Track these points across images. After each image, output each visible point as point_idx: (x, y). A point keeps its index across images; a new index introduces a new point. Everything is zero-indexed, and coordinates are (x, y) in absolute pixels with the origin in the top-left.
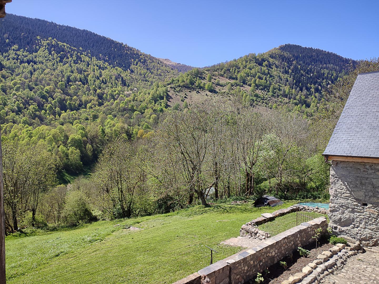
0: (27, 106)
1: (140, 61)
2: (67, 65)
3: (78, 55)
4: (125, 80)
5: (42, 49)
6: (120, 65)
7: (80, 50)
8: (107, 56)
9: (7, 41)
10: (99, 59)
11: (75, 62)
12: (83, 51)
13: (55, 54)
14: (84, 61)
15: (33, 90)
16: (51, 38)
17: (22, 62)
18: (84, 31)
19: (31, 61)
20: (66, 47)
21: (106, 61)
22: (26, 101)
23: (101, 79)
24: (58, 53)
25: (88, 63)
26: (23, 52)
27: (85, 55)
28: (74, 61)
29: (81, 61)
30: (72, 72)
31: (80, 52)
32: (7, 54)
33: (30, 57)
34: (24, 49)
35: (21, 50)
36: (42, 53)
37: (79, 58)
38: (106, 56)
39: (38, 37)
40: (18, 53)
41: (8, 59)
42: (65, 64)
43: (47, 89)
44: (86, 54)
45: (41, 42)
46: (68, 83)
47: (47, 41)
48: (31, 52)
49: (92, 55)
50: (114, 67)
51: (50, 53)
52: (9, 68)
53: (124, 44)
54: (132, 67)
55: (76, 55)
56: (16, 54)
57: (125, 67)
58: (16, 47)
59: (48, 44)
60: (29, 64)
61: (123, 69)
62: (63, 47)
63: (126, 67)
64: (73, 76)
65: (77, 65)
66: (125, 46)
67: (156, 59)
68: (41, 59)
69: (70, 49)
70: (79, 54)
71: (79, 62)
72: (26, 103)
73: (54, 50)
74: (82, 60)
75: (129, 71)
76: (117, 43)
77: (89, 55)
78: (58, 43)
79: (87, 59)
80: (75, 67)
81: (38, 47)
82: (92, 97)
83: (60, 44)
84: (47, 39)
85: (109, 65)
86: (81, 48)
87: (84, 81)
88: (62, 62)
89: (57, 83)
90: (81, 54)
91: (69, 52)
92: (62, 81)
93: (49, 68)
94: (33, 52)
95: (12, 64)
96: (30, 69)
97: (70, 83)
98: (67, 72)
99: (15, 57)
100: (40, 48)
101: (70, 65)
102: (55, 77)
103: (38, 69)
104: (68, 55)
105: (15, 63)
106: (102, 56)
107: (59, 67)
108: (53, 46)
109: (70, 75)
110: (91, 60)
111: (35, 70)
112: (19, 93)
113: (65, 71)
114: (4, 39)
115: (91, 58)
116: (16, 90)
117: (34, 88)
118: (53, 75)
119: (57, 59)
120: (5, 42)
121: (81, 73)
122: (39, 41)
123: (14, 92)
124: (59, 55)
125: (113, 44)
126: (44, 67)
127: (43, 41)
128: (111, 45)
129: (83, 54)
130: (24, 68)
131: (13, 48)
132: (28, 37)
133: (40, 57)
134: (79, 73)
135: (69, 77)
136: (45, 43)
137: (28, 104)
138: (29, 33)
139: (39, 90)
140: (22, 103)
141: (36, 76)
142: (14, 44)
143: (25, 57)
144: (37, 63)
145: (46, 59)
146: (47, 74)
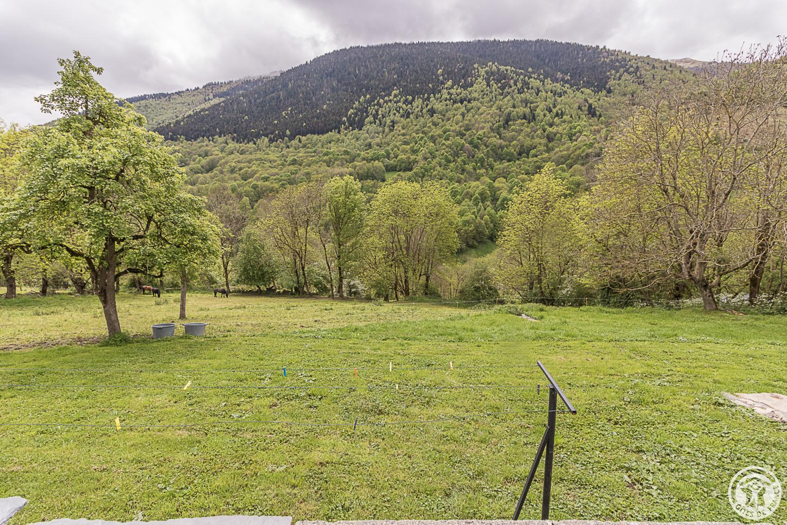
0: (456, 158)
1: (627, 71)
2: (509, 97)
3: (525, 81)
4: (594, 108)
5: (480, 80)
6: (588, 85)
7: (529, 72)
8: (569, 74)
9: (441, 78)
10: (555, 80)
11: (520, 92)
12: (533, 73)
13: (495, 85)
14: (532, 88)
15: (464, 137)
16: (491, 63)
17: (455, 102)
18: (537, 41)
19: (465, 100)
20: (509, 71)
21: (566, 82)
22: (454, 152)
23: (555, 111)
25: (538, 89)
26: (457, 89)
27: (534, 78)
28: (518, 90)
29: (529, 88)
30: (514, 107)
31: (528, 76)
32: (439, 95)
33: (464, 93)
34: (459, 85)
35: (455, 87)
36: (480, 85)
37: (526, 84)
38: (567, 75)
39: (476, 66)
40: (452, 91)
41: (441, 101)
42: (506, 96)
43: (479, 135)
44: (536, 77)
45: (478, 72)
46: (507, 124)
47: (487, 68)
48: (465, 87)
49: (546, 77)
50: (578, 89)
51: (488, 85)
52: (440, 113)
53: (601, 47)
54: (611, 83)
55: (522, 80)
56: (449, 93)
57: (597, 86)
58: (450, 83)
59: (487, 72)
60: (462, 103)
61: (593, 91)
62: (505, 72)
63: (600, 85)
64: (515, 113)
65: (522, 95)
66: (602, 50)
67: (661, 62)
68: (476, 95)
69: (515, 72)
70: (526, 78)
71: (526, 90)
72: (456, 154)
73: (493, 79)
74: (530, 86)
75: (604, 92)
76: (589, 49)
77: (541, 76)
78: (500, 67)
79: (537, 83)
80: (519, 97)
81: (474, 79)
82: (537, 140)
83: (502, 68)
84: (487, 66)
85: (571, 87)
86: (530, 70)
87: (531, 118)
88: (502, 94)
89: (493, 124)
90: (530, 77)
91: (512, 78)
92: (499, 122)
93: (485, 106)
94: (468, 86)
95: (444, 107)
96: (463, 110)
97: (510, 123)
98: (507, 108)
99: (448, 97)
100: (476, 79)
101: (512, 97)
102: (492, 116)
103: (472, 108)
104: (512, 82)
105: (447, 105)
106: (561, 76)
107: (497, 102)
108: (492, 73)
109: (510, 111)
110: (543, 84)
111: (468, 111)
112: (449, 142)
113: (504, 107)
114: (438, 76)
115: (544, 82)
116: (445, 140)
117: (465, 135)
118: (489, 113)
119: (496, 91)
120: (439, 80)
121: (526, 106)
122: (476, 71)
123: (444, 142)
124: (499, 85)
125: (581, 52)
126: (479, 104)
127: (480, 70)
128: (578, 54)
129: (532, 78)
130: (456, 110)
131: (446, 86)
132: (463, 68)
133: (476, 92)
134: (524, 106)
135: (509, 114)
136: (482, 72)
137: (457, 156)
138: (466, 62)
139: (470, 136)
140: (451, 155)
141: (469, 118)
142: (448, 81)
143: (458, 95)
144: (472, 101)
145: (483, 93)
146: (482, 114)
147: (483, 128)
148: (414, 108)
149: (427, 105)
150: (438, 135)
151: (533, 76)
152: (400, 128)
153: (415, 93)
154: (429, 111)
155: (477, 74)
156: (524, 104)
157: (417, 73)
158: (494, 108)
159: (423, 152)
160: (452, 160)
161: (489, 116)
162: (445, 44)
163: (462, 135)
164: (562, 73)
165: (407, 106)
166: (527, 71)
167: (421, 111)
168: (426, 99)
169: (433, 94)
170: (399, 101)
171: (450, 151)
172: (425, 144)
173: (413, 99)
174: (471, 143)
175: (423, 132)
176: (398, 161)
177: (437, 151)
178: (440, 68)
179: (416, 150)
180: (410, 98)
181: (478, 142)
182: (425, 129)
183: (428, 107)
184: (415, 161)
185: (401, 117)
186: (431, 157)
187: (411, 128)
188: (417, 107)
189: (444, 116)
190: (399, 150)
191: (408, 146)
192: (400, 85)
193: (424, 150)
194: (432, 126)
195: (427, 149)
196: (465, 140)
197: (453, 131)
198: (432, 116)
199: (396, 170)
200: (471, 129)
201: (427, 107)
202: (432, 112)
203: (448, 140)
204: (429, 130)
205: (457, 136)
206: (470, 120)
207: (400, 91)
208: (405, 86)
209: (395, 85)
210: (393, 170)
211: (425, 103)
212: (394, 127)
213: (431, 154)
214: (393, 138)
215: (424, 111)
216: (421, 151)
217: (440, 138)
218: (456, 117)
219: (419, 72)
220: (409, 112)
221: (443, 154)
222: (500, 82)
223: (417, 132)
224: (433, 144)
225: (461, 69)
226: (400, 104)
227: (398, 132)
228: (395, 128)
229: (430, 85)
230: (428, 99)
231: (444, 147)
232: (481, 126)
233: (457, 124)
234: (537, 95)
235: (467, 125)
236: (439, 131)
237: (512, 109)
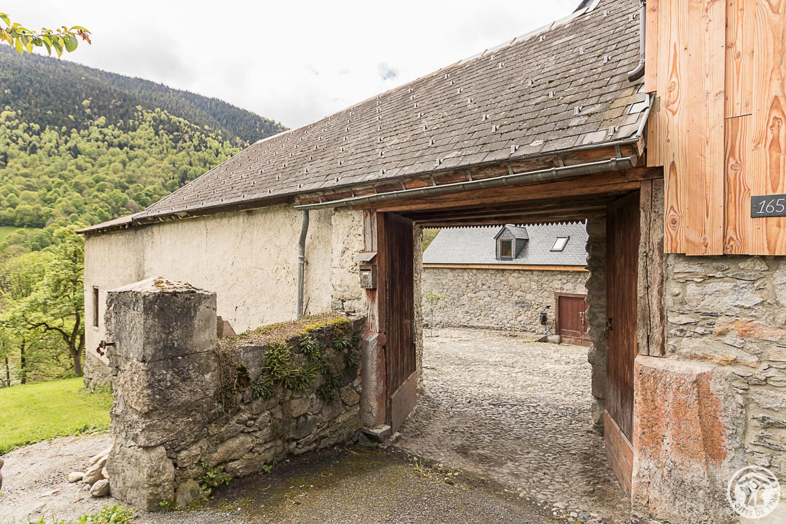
2: (184, 153)
3: (201, 138)
5: (145, 125)
7: (206, 130)
8: (248, 141)
9: (88, 111)
11: (197, 149)
12: (211, 131)
13: (165, 135)
14: (210, 148)
15: (127, 191)
16: (159, 109)
17: (110, 145)
18: (213, 99)
19: (126, 145)
20: (182, 124)
22: (113, 207)
24: (169, 132)
25: (217, 150)
26: (113, 130)
27: (212, 138)
28: (194, 146)
29: (206, 147)
30: (191, 164)
31: (204, 133)
32: (86, 132)
33: (124, 137)
34: (115, 126)
35: (110, 127)
36: (144, 132)
37: (202, 142)
38: (246, 141)
39: (139, 108)
40: (105, 130)
41: (89, 141)
42: (180, 151)
43: (148, 191)
44: (214, 137)
45: (142, 115)
46: (184, 182)
47: (154, 114)
48: (125, 130)
49: (225, 139)
51: (157, 134)
52: (89, 155)
55: (198, 137)
56: (101, 132)
58: (102, 120)
59: (154, 119)
60: (121, 148)
62: (178, 124)
65: (199, 153)
66: (277, 125)
68: (141, 142)
69: (190, 127)
70: (203, 136)
71: (203, 148)
72: (116, 211)
73: (163, 129)
74: (208, 145)
76: (266, 121)
77: (220, 137)
78: (171, 117)
79: (215, 144)
80: (195, 155)
81: (137, 123)
83: (174, 119)
84: (154, 111)
86: (206, 127)
88: (175, 148)
89: (166, 181)
90: (207, 136)
91: (187, 132)
92: (173, 178)
93: (154, 157)
94: (129, 129)
95: (94, 148)
96: (123, 156)
97: (186, 182)
98: (182, 165)
99: (100, 137)
100: (140, 124)
101: (188, 153)
102: (163, 170)
103: (136, 157)
104: (186, 137)
105: (99, 147)
106: (241, 141)
107: (170, 156)
108: (161, 121)
109: (187, 168)
110: (222, 146)
111: (131, 159)
112: (104, 195)
113: (180, 163)
114: (82, 108)
115: (223, 144)
116: (98, 190)
117: (127, 188)
118: (160, 167)
119: (167, 142)
120: (84, 112)
121: (205, 165)
122: (140, 114)
123: (96, 193)
124: (171, 136)
125: (259, 123)
126: (146, 154)
127: (145, 114)
128: (255, 123)
129: (209, 136)
130: (113, 156)
131: (96, 122)
132: (121, 106)
133: (141, 138)
134: (203, 166)
135: (185, 172)
136: (149, 117)
137: (117, 213)
138: (125, 100)
139: (136, 191)
140: (108, 211)
141: (132, 168)
142: (99, 117)
143: (115, 138)
144: (135, 149)
145: (150, 142)
146: (150, 166)
147: (152, 183)
148: (43, 141)
149: (66, 142)
150: (87, 184)
151: (210, 134)
152: (19, 165)
153: (45, 122)
154: (70, 149)
155: (141, 117)
156: (202, 164)
157: (48, 96)
158: (166, 162)
159: (63, 203)
160: (110, 217)
161: (160, 170)
162: (92, 70)
163: (124, 188)
164: (241, 138)
165: (31, 136)
166: (203, 127)
167: (57, 148)
168: (64, 134)
169: (76, 128)
170: (17, 127)
171: (106, 207)
172: (65, 192)
173: (43, 129)
174: (137, 199)
175: (60, 177)
176: (18, 212)
177: (86, 204)
178: (86, 98)
179: (50, 199)
180: (37, 127)
181: (147, 199)
182: (63, 172)
183: (69, 144)
184: (50, 215)
185: (21, 149)
186: (77, 211)
187: (40, 168)
188: (50, 141)
189: (95, 159)
190: (18, 196)
191: (36, 193)
192: (17, 105)
193: (64, 202)
194: (76, 171)
195: (69, 199)
196: (128, 194)
197: (110, 181)
198: (76, 157)
199: (13, 225)
200: (135, 182)
201: (66, 144)
202: (75, 152)
203: (103, 191)
204: (70, 174)
205: (116, 188)
206: (134, 171)
207: (17, 114)
208: (27, 109)
209: (8, 103)
210: (7, 225)
211: (63, 138)
212: (6, 162)
213: (77, 208)
214: (6, 178)
215: (62, 148)
216: (60, 202)
217: (90, 187)
218: (113, 164)
219: (52, 95)
220: (34, 145)
221: (95, 209)
222: (172, 133)
223: (51, 175)
224: (79, 195)
225: (117, 106)
226: (19, 132)
227: (15, 170)
228: (9, 164)
229: (71, 117)
230: (68, 133)
231: (97, 200)
232: (149, 180)
233: (115, 173)
234: (217, 156)
235: (130, 177)
236: (89, 179)
237: (189, 167)
